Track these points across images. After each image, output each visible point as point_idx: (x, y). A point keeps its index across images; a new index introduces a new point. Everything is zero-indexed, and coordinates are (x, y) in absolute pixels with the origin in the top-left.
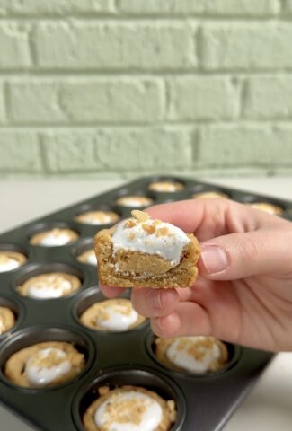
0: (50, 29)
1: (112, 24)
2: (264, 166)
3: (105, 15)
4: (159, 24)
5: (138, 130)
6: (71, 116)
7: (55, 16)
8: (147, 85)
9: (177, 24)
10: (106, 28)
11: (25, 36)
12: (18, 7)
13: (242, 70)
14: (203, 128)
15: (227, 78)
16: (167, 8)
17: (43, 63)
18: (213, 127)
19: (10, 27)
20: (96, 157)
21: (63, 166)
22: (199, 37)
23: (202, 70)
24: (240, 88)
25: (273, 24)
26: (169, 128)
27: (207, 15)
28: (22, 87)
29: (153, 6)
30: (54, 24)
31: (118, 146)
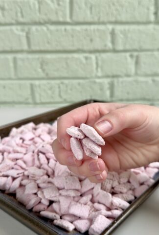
0: (37, 30)
1: (69, 27)
2: (149, 100)
3: (65, 23)
4: (92, 27)
5: (81, 81)
6: (47, 74)
7: (39, 23)
8: (86, 58)
9: (102, 27)
10: (65, 30)
11: (24, 34)
12: (21, 20)
13: (135, 50)
14: (115, 80)
15: (128, 54)
16: (96, 19)
17: (34, 48)
18: (121, 79)
19: (17, 30)
20: (60, 96)
21: (43, 101)
22: (113, 33)
23: (115, 51)
24: (134, 59)
25: (151, 26)
26: (98, 80)
27: (116, 23)
28: (23, 60)
29: (89, 19)
30: (39, 28)
31: (71, 90)
